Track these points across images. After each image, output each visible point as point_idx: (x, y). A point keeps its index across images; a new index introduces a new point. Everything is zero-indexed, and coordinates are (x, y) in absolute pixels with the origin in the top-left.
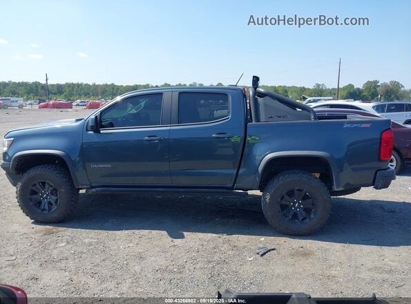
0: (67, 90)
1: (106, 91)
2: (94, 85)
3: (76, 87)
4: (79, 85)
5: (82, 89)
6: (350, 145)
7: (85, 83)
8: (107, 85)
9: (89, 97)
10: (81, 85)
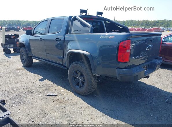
0: (126, 23)
1: (143, 23)
2: (138, 21)
3: (130, 22)
4: (131, 21)
5: (133, 23)
6: (101, 47)
7: (134, 20)
8: (144, 21)
9: (135, 26)
10: (133, 21)
